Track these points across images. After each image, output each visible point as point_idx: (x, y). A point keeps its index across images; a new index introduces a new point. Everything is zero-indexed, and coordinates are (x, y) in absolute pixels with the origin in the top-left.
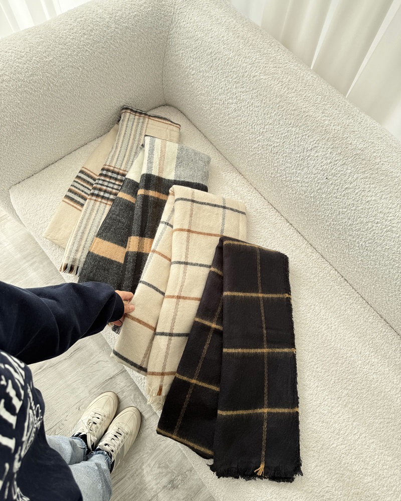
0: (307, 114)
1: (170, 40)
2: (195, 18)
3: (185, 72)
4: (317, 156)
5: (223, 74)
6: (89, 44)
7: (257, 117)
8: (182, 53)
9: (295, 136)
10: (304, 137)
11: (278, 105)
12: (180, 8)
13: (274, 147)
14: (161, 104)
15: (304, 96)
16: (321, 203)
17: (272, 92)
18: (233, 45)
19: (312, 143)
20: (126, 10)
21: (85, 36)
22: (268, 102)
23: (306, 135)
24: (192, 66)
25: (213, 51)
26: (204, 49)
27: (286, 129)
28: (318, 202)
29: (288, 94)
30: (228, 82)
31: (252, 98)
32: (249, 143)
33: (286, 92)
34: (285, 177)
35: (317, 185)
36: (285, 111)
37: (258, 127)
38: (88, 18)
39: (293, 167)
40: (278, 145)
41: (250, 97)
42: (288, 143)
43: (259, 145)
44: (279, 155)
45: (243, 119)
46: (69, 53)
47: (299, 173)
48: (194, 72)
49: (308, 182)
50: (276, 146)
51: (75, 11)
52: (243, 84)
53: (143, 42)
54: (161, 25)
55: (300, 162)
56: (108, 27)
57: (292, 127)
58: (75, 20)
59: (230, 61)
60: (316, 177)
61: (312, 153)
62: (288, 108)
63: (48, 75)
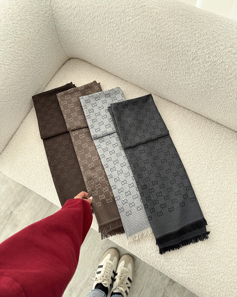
1: (55, 15)
3: (76, 34)
8: (68, 22)
30: (111, 30)
32: (142, 69)
33: (158, 24)
34: (177, 83)
35: (204, 83)
36: (162, 38)
37: (146, 56)
42: (173, 60)
48: (82, 32)
50: (164, 65)
52: (123, 29)
53: (37, 25)
57: (172, 48)
59: (106, 15)
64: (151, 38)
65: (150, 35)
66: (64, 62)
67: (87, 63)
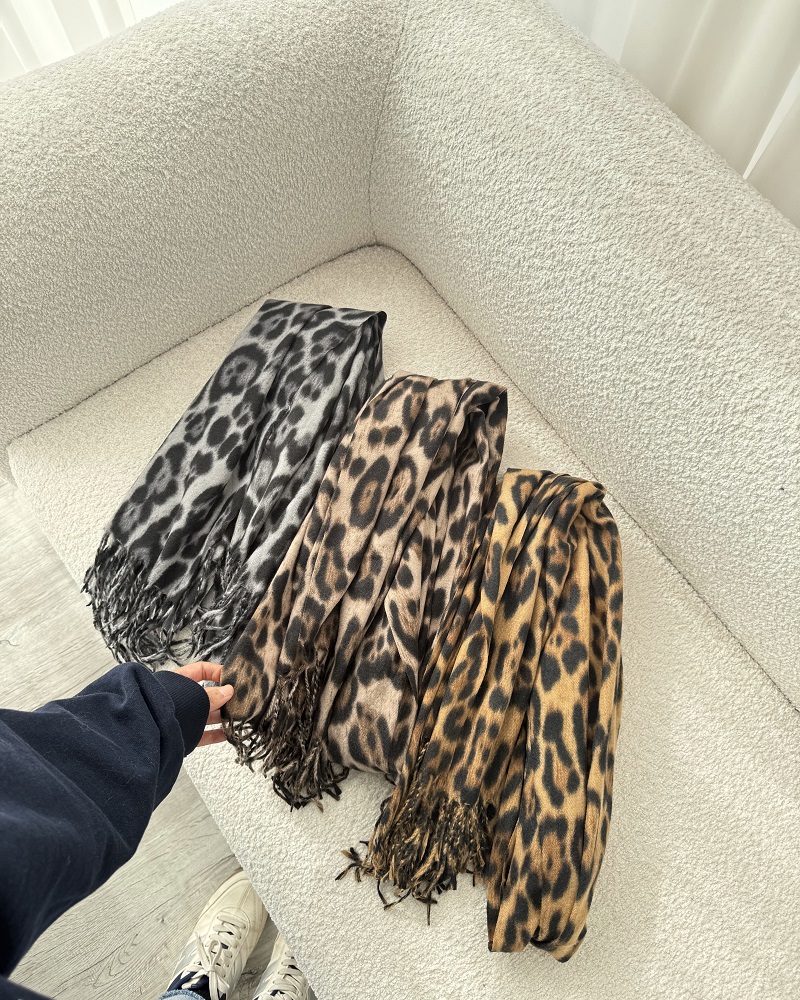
0: (739, 318)
1: (392, 96)
2: (458, 44)
3: (426, 177)
4: (760, 431)
5: (522, 193)
6: (189, 110)
7: (603, 309)
8: (420, 132)
9: (702, 373)
10: (728, 377)
11: (662, 288)
12: (420, 17)
13: (644, 388)
14: (364, 242)
15: (732, 267)
16: (760, 544)
17: (649, 251)
18: (551, 121)
19: (749, 396)
20: (285, 20)
21: (180, 92)
22: (636, 276)
23: (734, 372)
24: (444, 165)
25: (498, 133)
26: (475, 125)
27: (680, 350)
28: (752, 539)
29: (690, 258)
30: (534, 213)
31: (594, 262)
32: (576, 368)
33: (687, 255)
34: (666, 462)
35: (753, 499)
36: (680, 305)
37: (606, 336)
38: (188, 41)
39: (691, 445)
40: (655, 385)
41: (590, 259)
42: (682, 386)
43: (603, 377)
44: (656, 410)
45: (566, 309)
46: (140, 134)
47: (707, 463)
48: (449, 180)
49: (729, 489)
50: (651, 389)
51: (157, 24)
52: (572, 224)
53: (324, 104)
54: (370, 58)
55: (713, 438)
56: (238, 66)
57: (698, 348)
58: (157, 49)
59: (541, 161)
60: (752, 481)
61: (749, 421)
62: (689, 298)
63: (87, 191)
64: (644, 289)
65: (645, 278)
66: (355, 244)
67: (420, 276)
